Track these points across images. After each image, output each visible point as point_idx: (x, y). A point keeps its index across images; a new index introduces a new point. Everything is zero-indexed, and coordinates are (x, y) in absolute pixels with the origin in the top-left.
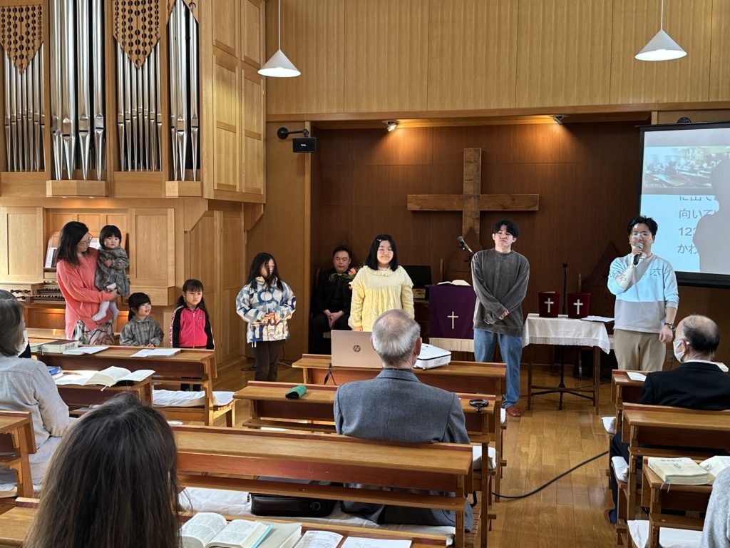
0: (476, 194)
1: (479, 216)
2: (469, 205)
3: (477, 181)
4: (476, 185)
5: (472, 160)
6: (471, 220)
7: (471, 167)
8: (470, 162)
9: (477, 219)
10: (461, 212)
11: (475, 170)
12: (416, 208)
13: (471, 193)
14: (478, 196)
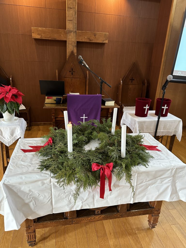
0: (75, 30)
1: (76, 45)
2: (70, 37)
3: (75, 22)
4: (74, 24)
5: (72, 7)
6: (72, 47)
7: (71, 12)
8: (71, 8)
9: (75, 46)
10: (66, 41)
11: (74, 14)
12: (38, 37)
13: (72, 29)
14: (76, 31)
